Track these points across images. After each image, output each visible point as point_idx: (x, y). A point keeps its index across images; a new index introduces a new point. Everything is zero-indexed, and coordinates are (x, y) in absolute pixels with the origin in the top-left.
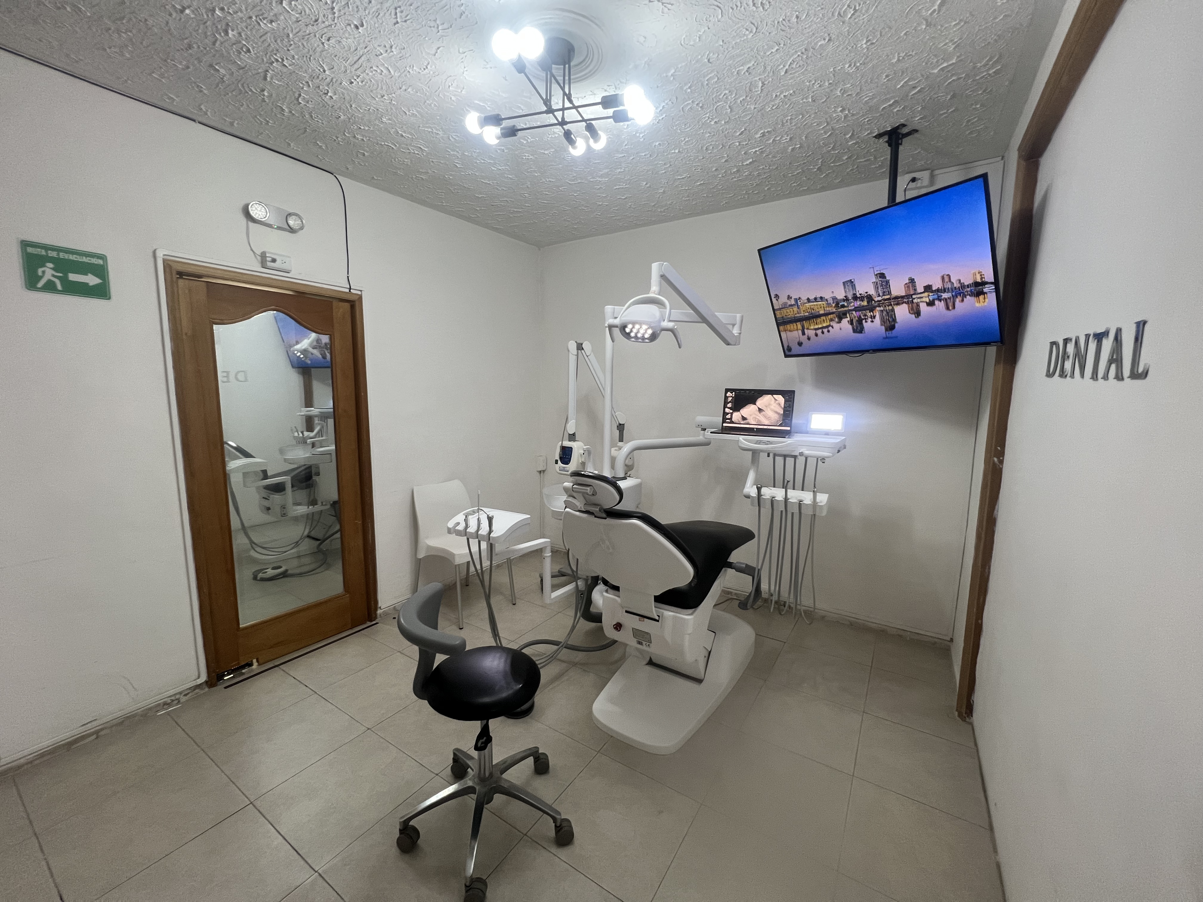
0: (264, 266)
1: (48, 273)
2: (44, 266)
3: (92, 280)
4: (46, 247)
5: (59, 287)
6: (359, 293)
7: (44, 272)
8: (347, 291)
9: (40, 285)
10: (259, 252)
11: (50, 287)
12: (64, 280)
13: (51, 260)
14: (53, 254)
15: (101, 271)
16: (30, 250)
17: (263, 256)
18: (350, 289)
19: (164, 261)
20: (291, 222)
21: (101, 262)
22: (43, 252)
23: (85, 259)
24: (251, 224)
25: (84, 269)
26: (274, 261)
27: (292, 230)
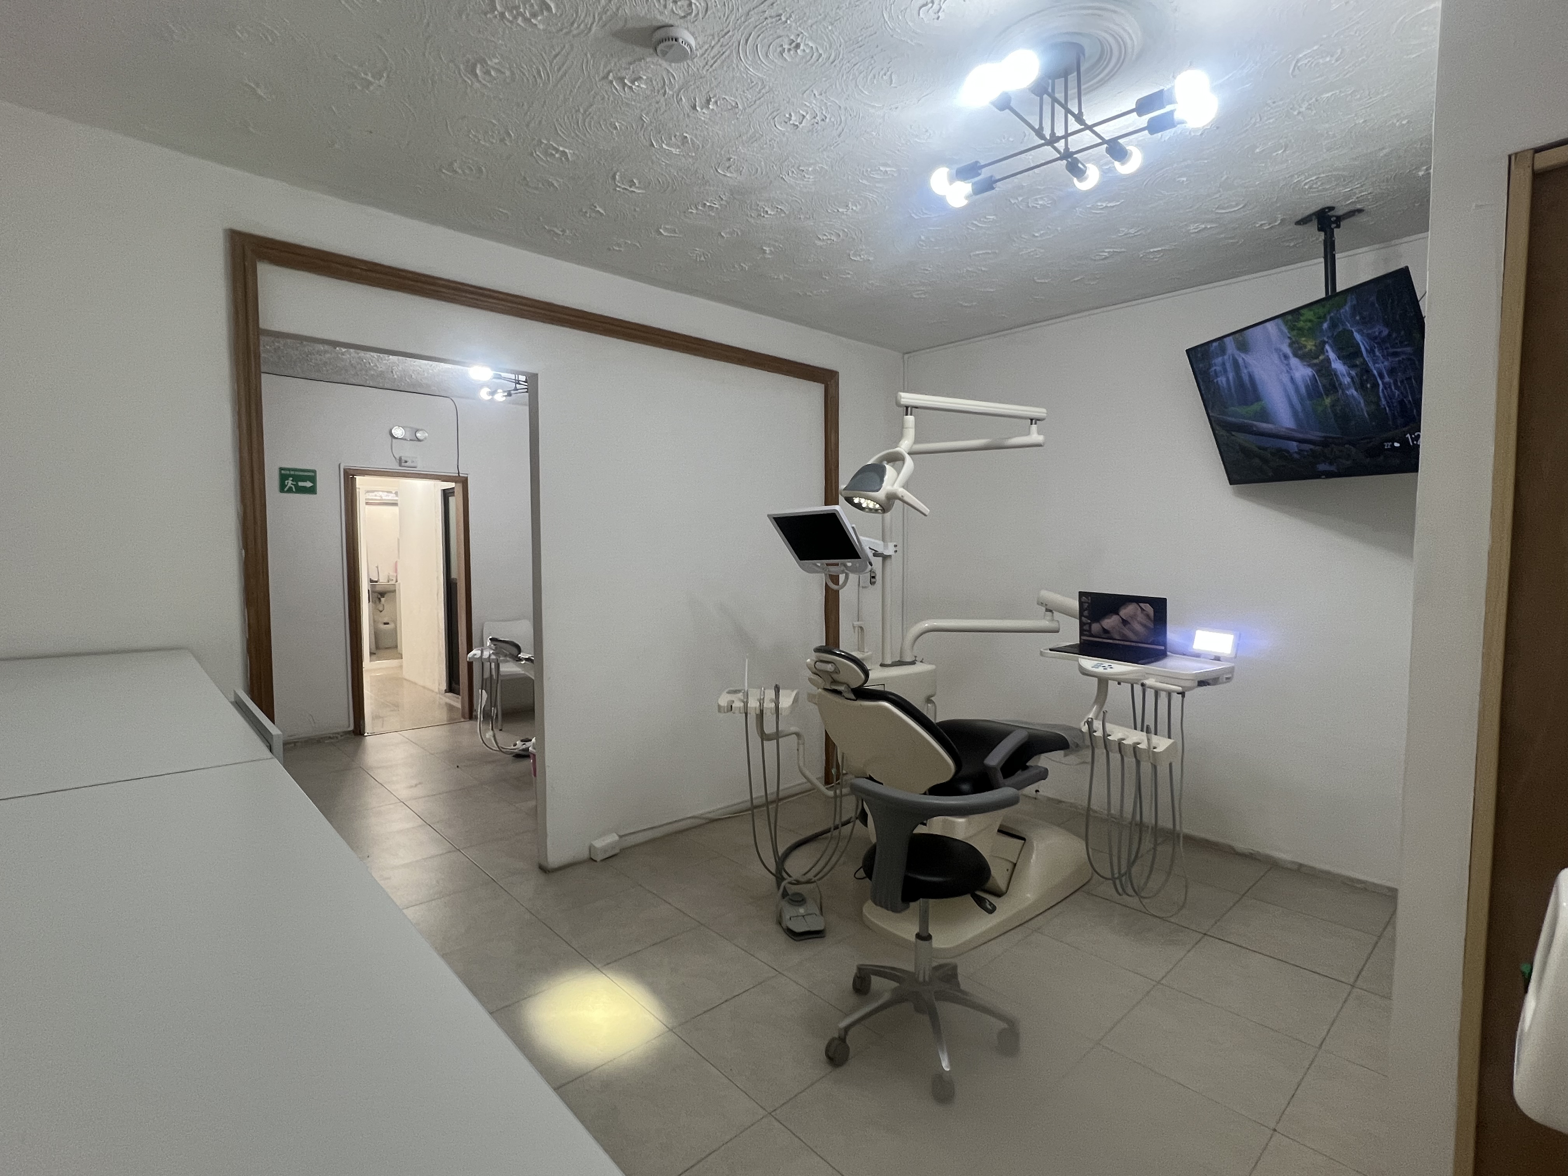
0: (400, 465)
1: (289, 483)
2: (288, 480)
3: (309, 484)
4: (289, 470)
5: (294, 490)
6: (466, 476)
7: (288, 483)
8: (457, 475)
9: (286, 490)
10: (398, 457)
11: (290, 490)
12: (296, 486)
13: (290, 476)
14: (292, 473)
15: (313, 479)
16: (283, 472)
17: (400, 459)
18: (459, 473)
19: (344, 470)
20: (418, 435)
21: (313, 474)
22: (288, 472)
23: (306, 474)
24: (394, 440)
25: (304, 479)
26: (406, 462)
27: (419, 440)
